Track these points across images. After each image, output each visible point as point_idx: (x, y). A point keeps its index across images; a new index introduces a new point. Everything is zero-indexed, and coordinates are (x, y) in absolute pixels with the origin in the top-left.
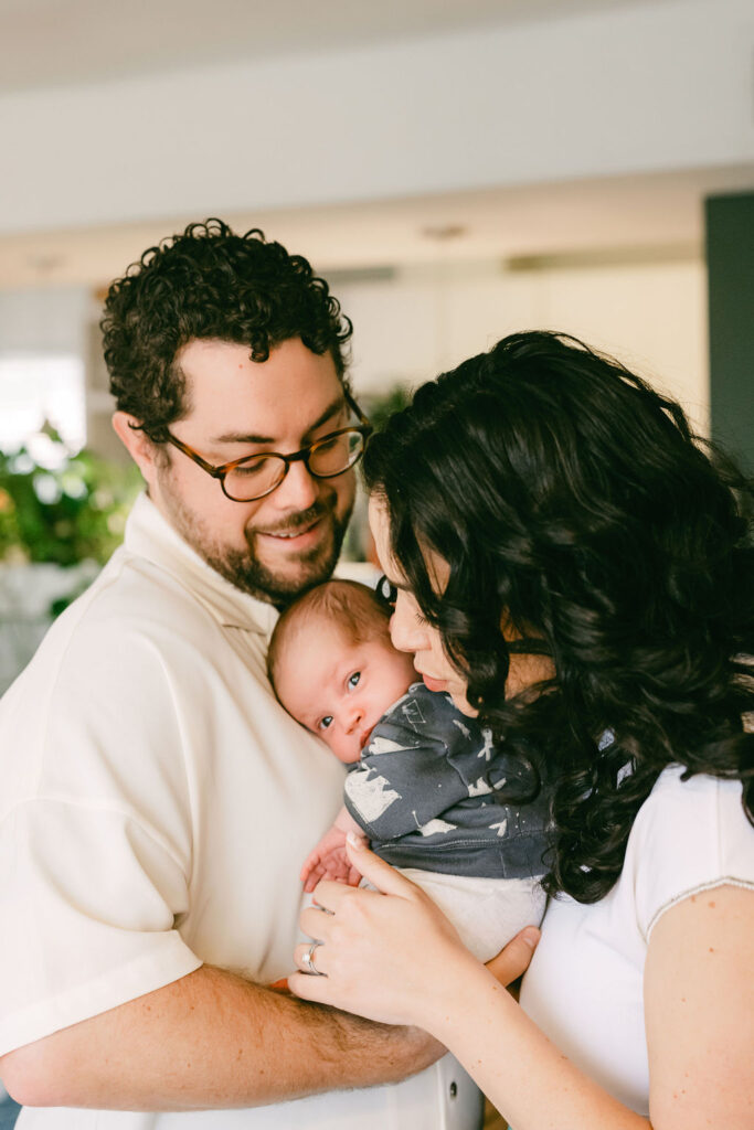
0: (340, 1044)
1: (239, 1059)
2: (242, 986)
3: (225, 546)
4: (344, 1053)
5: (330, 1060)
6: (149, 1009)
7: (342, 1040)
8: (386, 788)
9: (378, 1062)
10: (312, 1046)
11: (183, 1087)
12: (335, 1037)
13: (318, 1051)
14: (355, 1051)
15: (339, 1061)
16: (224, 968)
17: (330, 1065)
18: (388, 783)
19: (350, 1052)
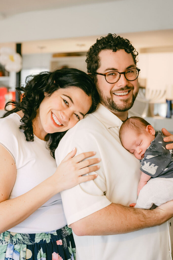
0: (145, 218)
1: (122, 223)
2: (121, 207)
3: (107, 97)
4: (146, 220)
5: (143, 222)
6: (101, 214)
7: (145, 217)
8: (154, 166)
9: (154, 221)
10: (138, 219)
11: (111, 230)
12: (143, 216)
13: (140, 220)
14: (148, 219)
15: (145, 222)
16: (117, 203)
17: (143, 223)
18: (155, 165)
19: (147, 219)
